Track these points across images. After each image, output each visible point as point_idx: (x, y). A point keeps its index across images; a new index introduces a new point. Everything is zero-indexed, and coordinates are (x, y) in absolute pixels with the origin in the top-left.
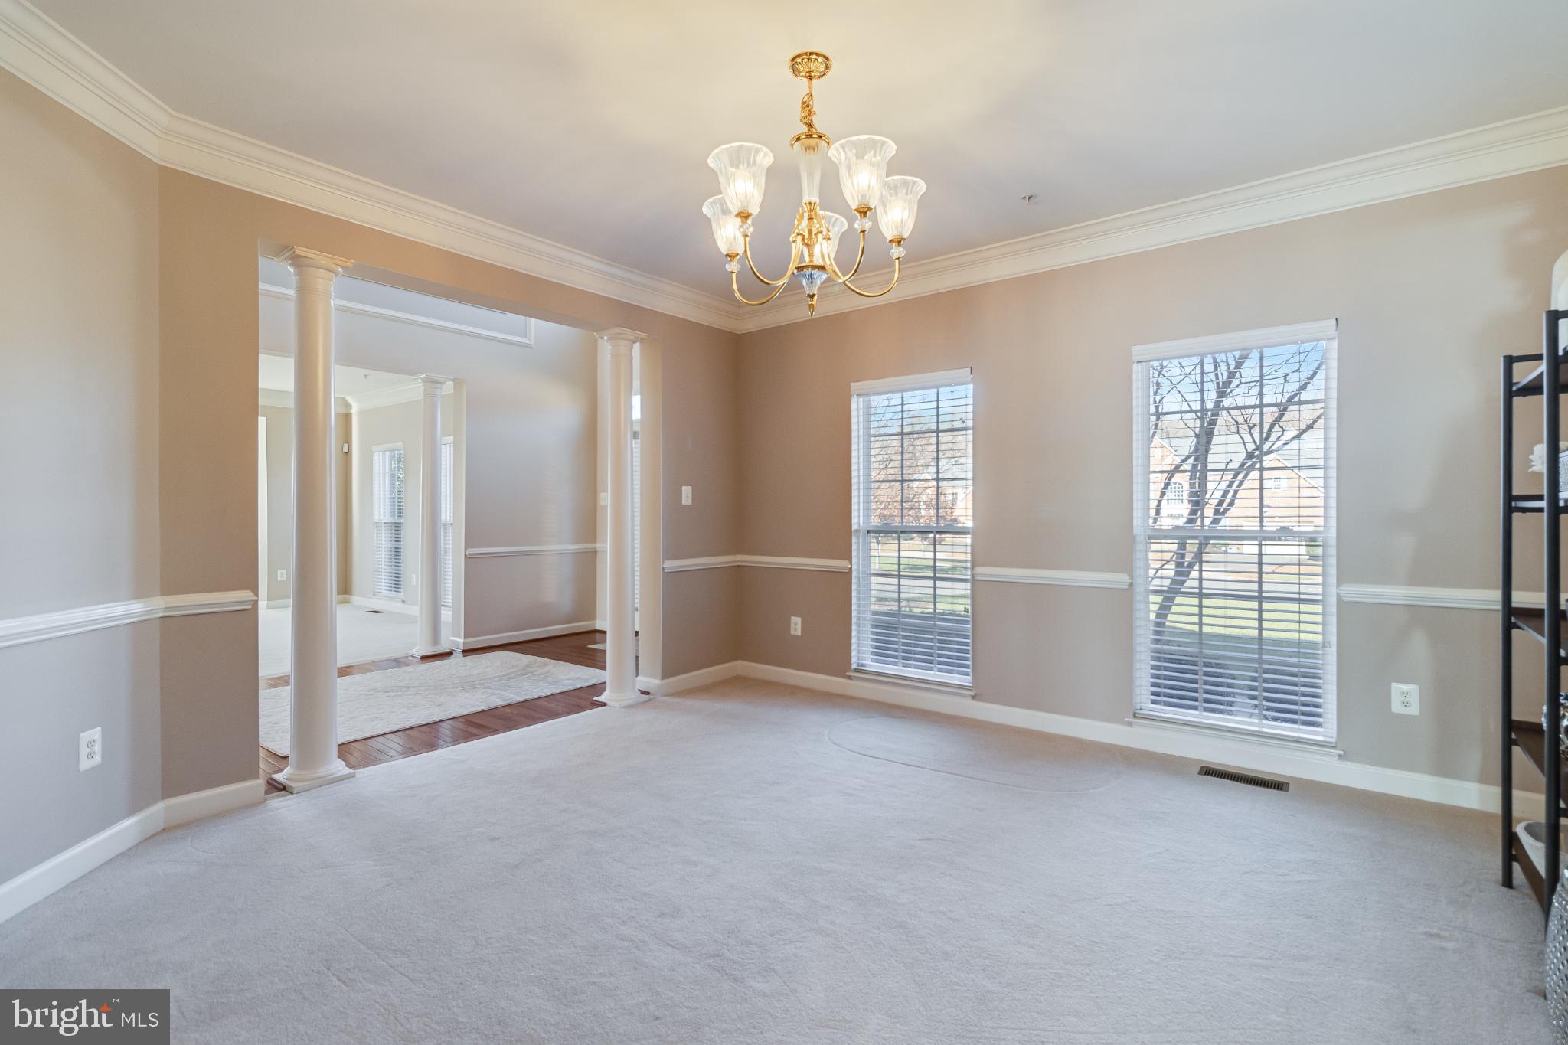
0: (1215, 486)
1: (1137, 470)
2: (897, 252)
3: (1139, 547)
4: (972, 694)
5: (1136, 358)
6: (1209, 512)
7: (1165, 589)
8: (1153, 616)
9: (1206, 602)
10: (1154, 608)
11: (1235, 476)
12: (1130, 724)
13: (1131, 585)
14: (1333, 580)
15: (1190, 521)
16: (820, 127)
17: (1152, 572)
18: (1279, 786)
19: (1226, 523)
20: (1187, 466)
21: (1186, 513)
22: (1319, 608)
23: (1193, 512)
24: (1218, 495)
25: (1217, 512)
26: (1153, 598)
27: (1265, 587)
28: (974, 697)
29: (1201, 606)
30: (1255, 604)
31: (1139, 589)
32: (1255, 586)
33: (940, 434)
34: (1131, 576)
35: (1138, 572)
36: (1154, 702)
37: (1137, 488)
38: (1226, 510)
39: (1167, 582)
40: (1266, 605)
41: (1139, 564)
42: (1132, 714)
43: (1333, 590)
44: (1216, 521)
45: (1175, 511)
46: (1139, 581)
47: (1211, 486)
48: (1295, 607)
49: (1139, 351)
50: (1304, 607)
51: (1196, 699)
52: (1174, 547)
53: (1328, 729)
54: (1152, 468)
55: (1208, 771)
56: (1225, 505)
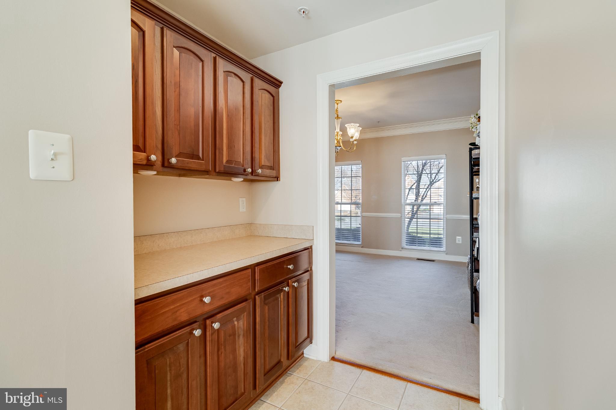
0: (422, 191)
1: (403, 188)
2: (355, 142)
3: (403, 207)
4: (362, 246)
5: (402, 161)
6: (420, 199)
7: (410, 217)
8: (406, 226)
9: (418, 220)
10: (407, 224)
11: (426, 190)
12: (401, 250)
13: (401, 216)
14: (445, 214)
15: (415, 201)
16: (340, 116)
17: (406, 214)
18: (433, 261)
19: (424, 201)
20: (414, 187)
21: (414, 199)
22: (442, 221)
23: (416, 198)
24: (422, 194)
25: (422, 198)
26: (406, 220)
27: (431, 216)
28: (362, 247)
29: (417, 221)
30: (429, 220)
31: (403, 217)
32: (429, 216)
33: (352, 178)
34: (401, 214)
35: (403, 213)
36: (406, 245)
37: (403, 192)
38: (424, 198)
39: (410, 216)
40: (431, 220)
41: (403, 211)
42: (401, 248)
43: (445, 216)
44: (422, 201)
45: (412, 197)
46: (403, 215)
47: (420, 192)
48: (437, 220)
49: (403, 159)
50: (439, 220)
51: (416, 243)
52: (411, 207)
53: (443, 249)
54: (406, 188)
55: (418, 259)
56: (424, 197)
